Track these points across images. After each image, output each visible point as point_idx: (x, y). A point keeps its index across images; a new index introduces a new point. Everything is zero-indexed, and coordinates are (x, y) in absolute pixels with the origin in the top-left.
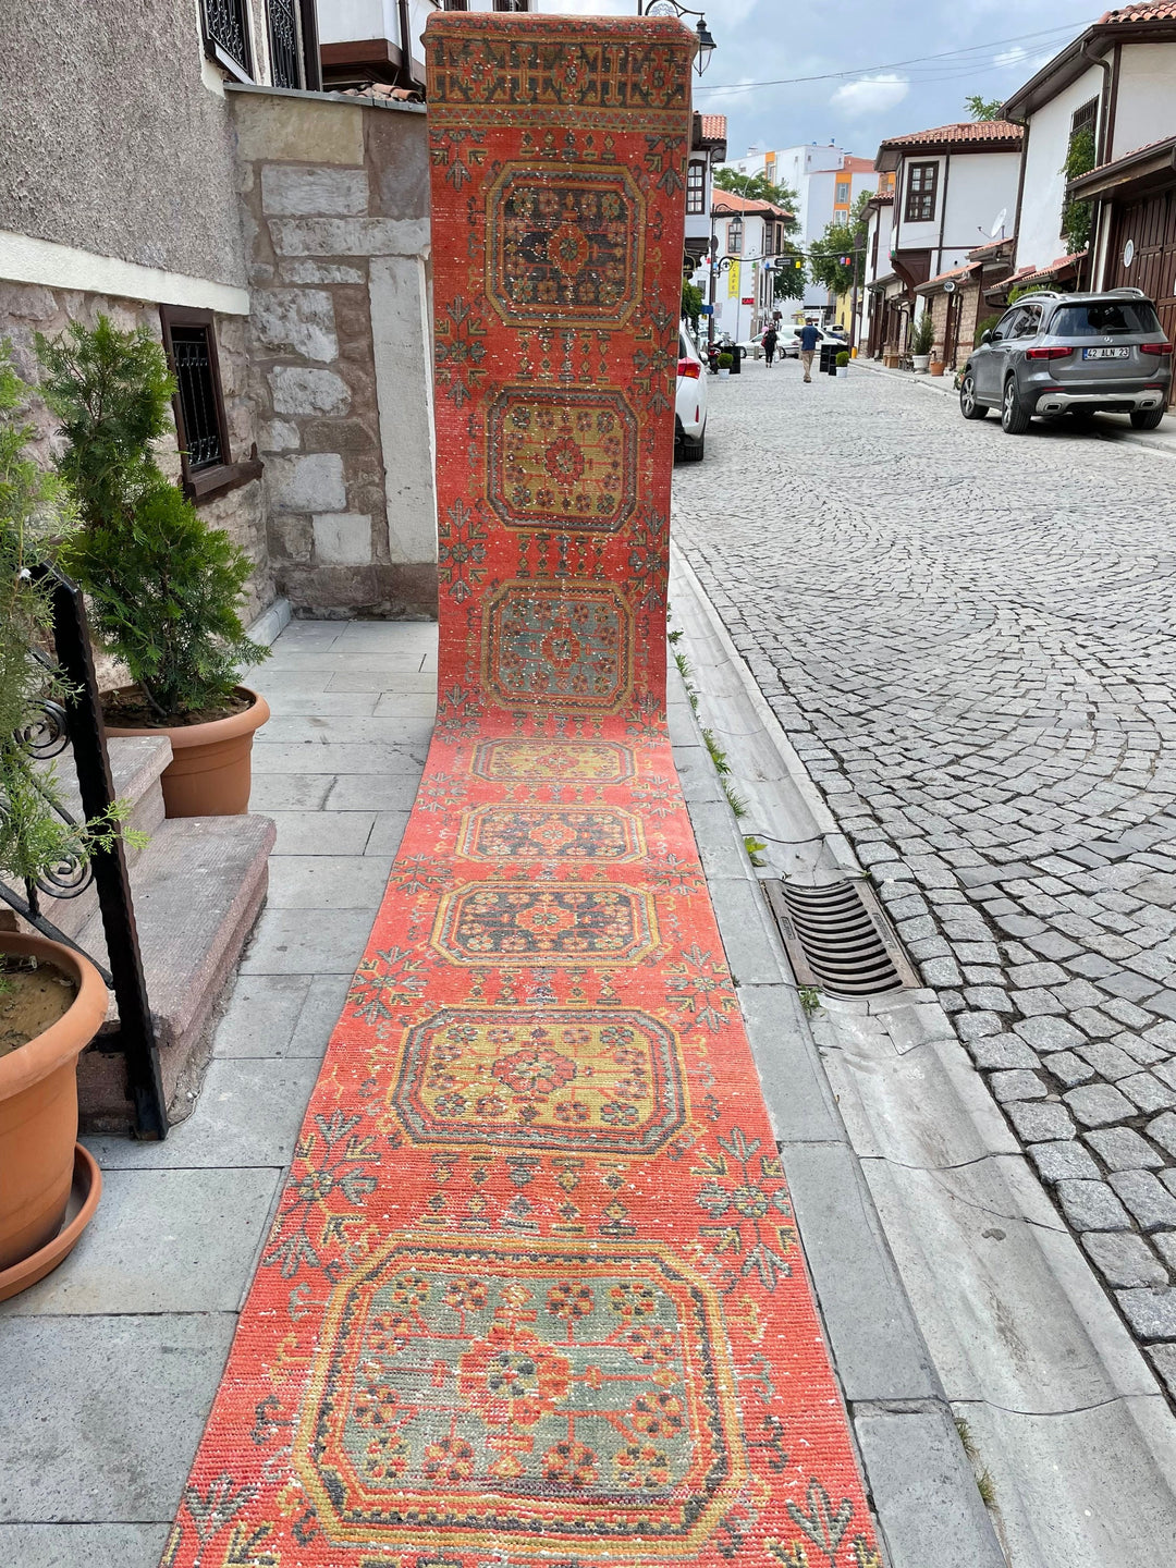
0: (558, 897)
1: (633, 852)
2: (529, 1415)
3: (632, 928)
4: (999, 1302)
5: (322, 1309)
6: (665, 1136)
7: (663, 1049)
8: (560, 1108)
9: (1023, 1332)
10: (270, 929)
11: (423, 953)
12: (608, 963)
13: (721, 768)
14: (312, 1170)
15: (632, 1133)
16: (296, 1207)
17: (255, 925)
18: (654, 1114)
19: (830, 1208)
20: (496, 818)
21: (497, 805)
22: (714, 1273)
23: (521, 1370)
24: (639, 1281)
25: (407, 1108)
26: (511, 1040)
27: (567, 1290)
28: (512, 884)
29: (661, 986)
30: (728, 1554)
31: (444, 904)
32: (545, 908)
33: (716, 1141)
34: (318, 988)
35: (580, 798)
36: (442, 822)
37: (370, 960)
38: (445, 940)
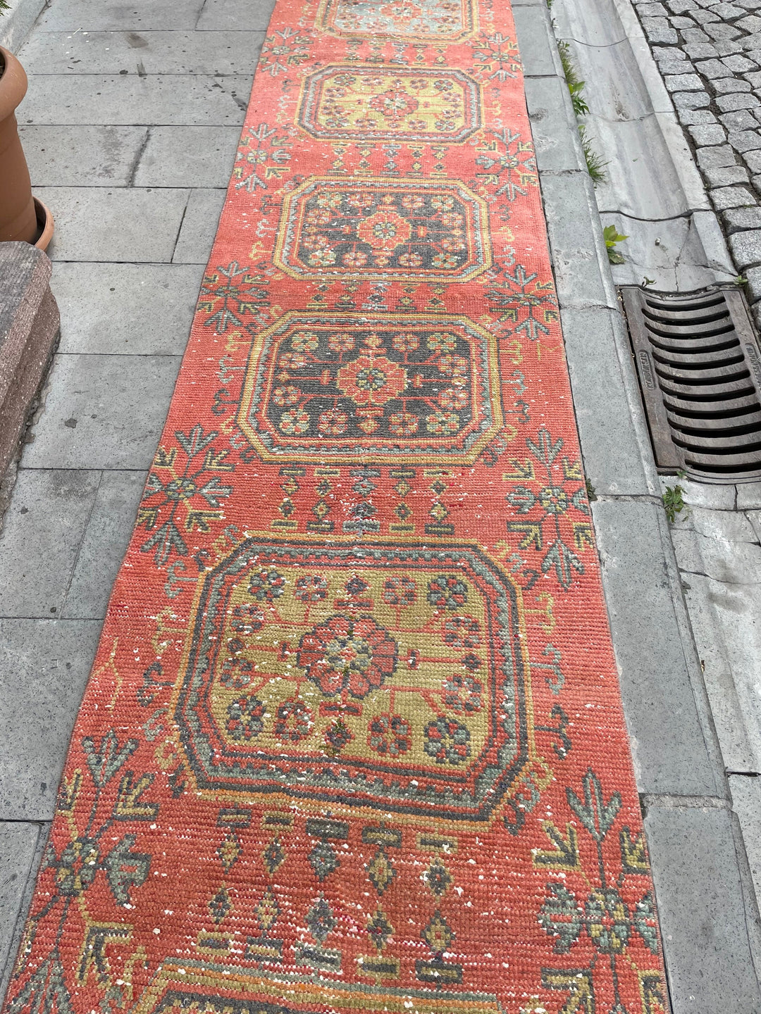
1: (476, 263)
3: (470, 398)
6: (502, 786)
7: (502, 619)
8: (376, 728)
11: (228, 438)
12: (440, 460)
13: (579, 106)
14: (74, 835)
15: (463, 777)
16: (50, 904)
18: (489, 742)
20: (321, 202)
21: (323, 179)
25: (193, 725)
26: (324, 595)
28: (335, 316)
29: (502, 506)
31: (257, 351)
32: (372, 360)
33: (565, 798)
34: (106, 495)
35: (417, 166)
36: (260, 209)
37: (167, 449)
38: (255, 415)
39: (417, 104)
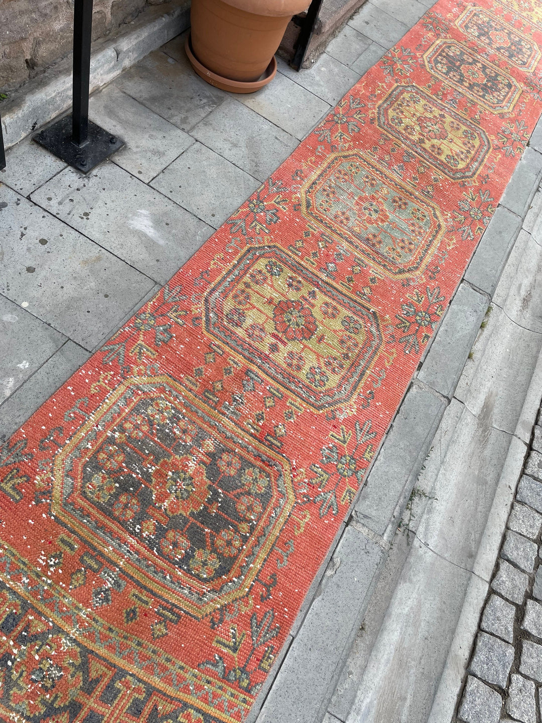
0: (484, 67)
1: (528, 68)
2: (370, 222)
3: (504, 99)
4: (530, 293)
5: (326, 156)
6: (463, 177)
7: (483, 150)
8: (433, 146)
9: (531, 304)
10: (366, 11)
11: (418, 58)
12: (485, 106)
14: (341, 113)
15: (452, 169)
16: (331, 121)
17: (361, 6)
18: (464, 169)
19: (500, 232)
20: (481, 16)
21: (485, 10)
22: (448, 224)
23: (374, 210)
24: (424, 211)
25: (382, 113)
26: (431, 112)
27: (401, 199)
28: (470, 50)
29: (499, 128)
30: (403, 285)
31: (438, 42)
32: (476, 69)
33: (478, 190)
34: (373, 48)
35: (522, 29)
36: (457, 4)
37: (397, 48)
38: (429, 58)
39: (533, 10)
